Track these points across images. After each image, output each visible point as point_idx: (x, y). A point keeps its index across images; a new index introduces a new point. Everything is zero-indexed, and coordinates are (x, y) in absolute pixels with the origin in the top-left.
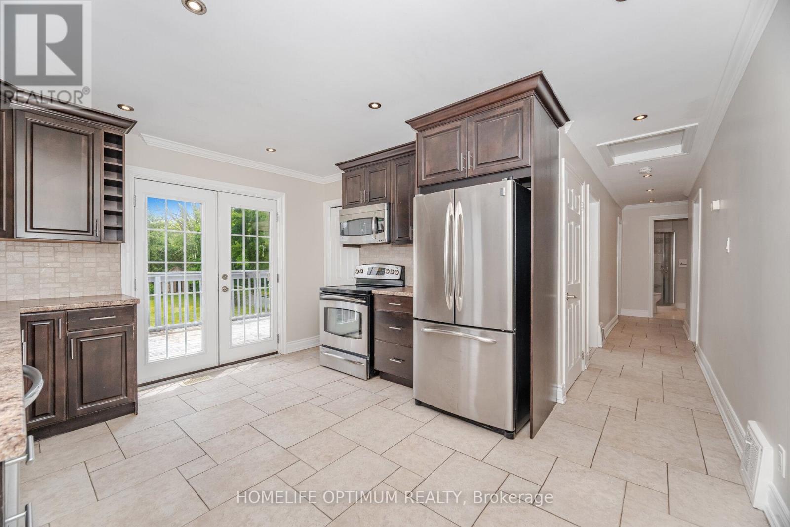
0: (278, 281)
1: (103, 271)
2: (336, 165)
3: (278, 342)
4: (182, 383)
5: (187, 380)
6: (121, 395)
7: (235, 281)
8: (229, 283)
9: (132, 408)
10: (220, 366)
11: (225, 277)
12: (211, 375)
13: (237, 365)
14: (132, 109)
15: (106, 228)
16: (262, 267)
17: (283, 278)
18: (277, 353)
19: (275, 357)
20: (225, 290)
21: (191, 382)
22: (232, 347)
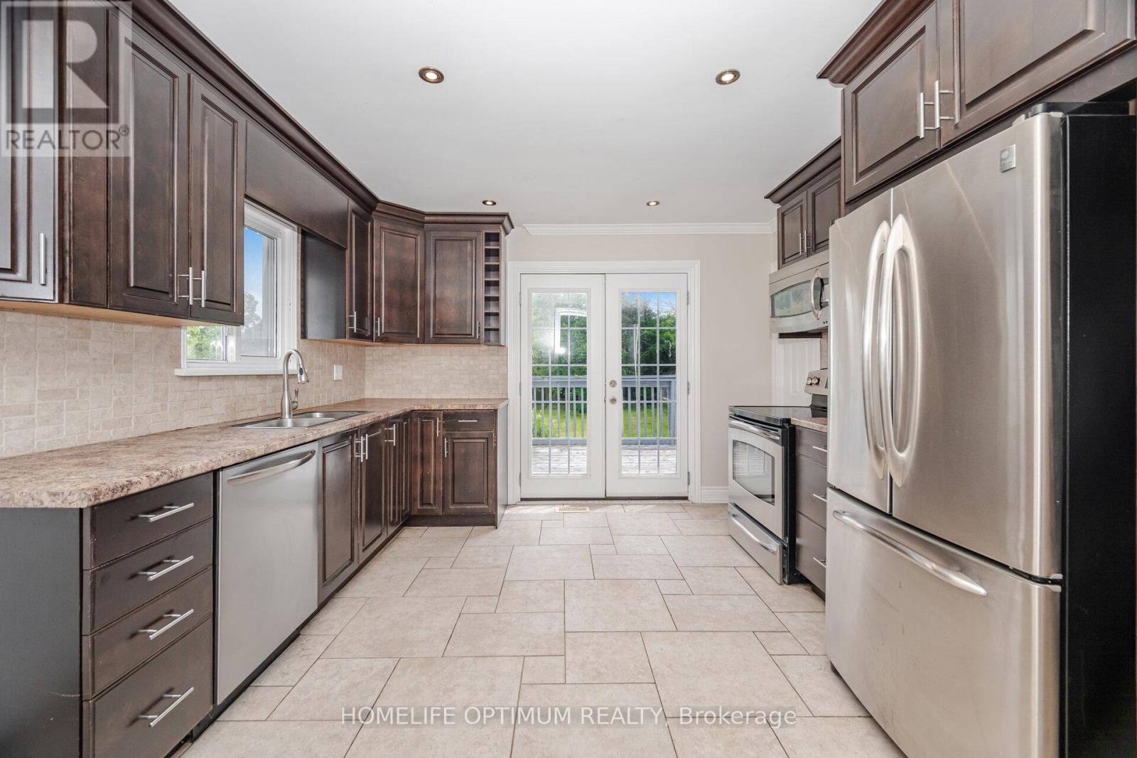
0: (688, 393)
1: (493, 374)
2: (767, 197)
3: (689, 484)
4: (557, 508)
5: (565, 506)
6: (483, 503)
7: (625, 390)
8: (617, 392)
9: (490, 520)
10: (606, 499)
11: (613, 384)
12: (591, 507)
13: (627, 502)
14: (494, 203)
15: (486, 330)
16: (665, 371)
17: (695, 388)
18: (686, 498)
19: (680, 504)
20: (613, 401)
21: (569, 509)
22: (622, 477)
